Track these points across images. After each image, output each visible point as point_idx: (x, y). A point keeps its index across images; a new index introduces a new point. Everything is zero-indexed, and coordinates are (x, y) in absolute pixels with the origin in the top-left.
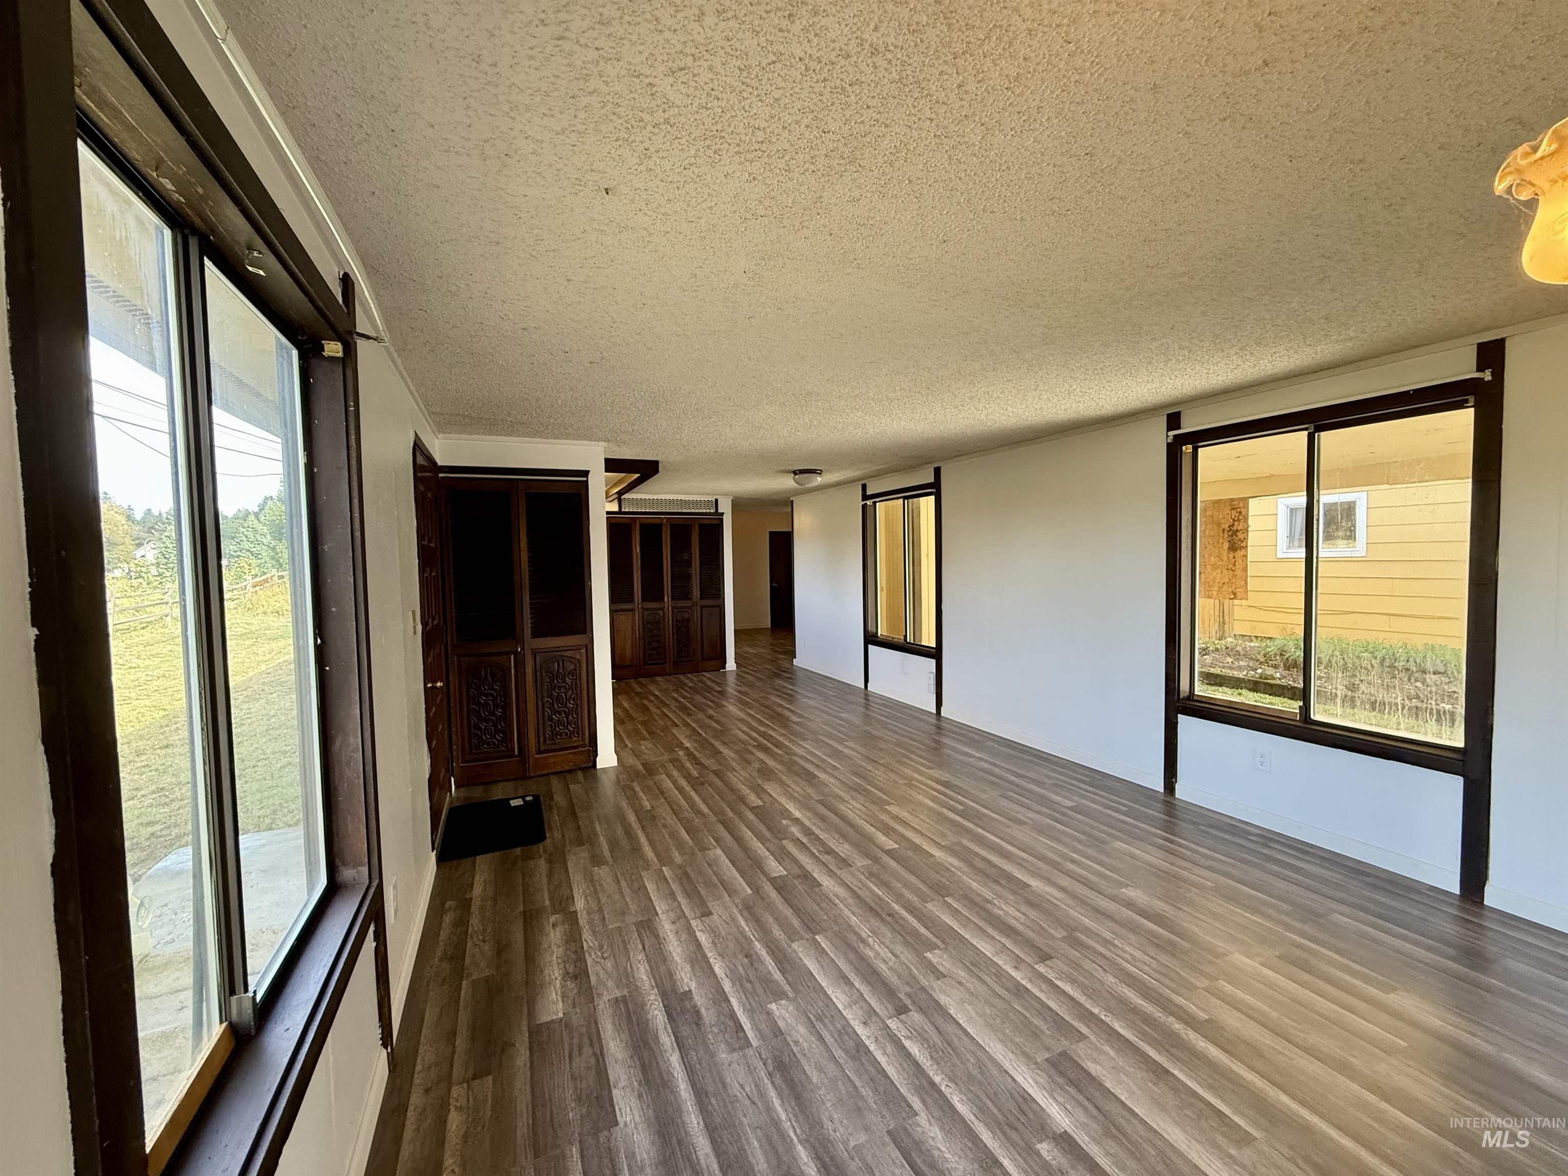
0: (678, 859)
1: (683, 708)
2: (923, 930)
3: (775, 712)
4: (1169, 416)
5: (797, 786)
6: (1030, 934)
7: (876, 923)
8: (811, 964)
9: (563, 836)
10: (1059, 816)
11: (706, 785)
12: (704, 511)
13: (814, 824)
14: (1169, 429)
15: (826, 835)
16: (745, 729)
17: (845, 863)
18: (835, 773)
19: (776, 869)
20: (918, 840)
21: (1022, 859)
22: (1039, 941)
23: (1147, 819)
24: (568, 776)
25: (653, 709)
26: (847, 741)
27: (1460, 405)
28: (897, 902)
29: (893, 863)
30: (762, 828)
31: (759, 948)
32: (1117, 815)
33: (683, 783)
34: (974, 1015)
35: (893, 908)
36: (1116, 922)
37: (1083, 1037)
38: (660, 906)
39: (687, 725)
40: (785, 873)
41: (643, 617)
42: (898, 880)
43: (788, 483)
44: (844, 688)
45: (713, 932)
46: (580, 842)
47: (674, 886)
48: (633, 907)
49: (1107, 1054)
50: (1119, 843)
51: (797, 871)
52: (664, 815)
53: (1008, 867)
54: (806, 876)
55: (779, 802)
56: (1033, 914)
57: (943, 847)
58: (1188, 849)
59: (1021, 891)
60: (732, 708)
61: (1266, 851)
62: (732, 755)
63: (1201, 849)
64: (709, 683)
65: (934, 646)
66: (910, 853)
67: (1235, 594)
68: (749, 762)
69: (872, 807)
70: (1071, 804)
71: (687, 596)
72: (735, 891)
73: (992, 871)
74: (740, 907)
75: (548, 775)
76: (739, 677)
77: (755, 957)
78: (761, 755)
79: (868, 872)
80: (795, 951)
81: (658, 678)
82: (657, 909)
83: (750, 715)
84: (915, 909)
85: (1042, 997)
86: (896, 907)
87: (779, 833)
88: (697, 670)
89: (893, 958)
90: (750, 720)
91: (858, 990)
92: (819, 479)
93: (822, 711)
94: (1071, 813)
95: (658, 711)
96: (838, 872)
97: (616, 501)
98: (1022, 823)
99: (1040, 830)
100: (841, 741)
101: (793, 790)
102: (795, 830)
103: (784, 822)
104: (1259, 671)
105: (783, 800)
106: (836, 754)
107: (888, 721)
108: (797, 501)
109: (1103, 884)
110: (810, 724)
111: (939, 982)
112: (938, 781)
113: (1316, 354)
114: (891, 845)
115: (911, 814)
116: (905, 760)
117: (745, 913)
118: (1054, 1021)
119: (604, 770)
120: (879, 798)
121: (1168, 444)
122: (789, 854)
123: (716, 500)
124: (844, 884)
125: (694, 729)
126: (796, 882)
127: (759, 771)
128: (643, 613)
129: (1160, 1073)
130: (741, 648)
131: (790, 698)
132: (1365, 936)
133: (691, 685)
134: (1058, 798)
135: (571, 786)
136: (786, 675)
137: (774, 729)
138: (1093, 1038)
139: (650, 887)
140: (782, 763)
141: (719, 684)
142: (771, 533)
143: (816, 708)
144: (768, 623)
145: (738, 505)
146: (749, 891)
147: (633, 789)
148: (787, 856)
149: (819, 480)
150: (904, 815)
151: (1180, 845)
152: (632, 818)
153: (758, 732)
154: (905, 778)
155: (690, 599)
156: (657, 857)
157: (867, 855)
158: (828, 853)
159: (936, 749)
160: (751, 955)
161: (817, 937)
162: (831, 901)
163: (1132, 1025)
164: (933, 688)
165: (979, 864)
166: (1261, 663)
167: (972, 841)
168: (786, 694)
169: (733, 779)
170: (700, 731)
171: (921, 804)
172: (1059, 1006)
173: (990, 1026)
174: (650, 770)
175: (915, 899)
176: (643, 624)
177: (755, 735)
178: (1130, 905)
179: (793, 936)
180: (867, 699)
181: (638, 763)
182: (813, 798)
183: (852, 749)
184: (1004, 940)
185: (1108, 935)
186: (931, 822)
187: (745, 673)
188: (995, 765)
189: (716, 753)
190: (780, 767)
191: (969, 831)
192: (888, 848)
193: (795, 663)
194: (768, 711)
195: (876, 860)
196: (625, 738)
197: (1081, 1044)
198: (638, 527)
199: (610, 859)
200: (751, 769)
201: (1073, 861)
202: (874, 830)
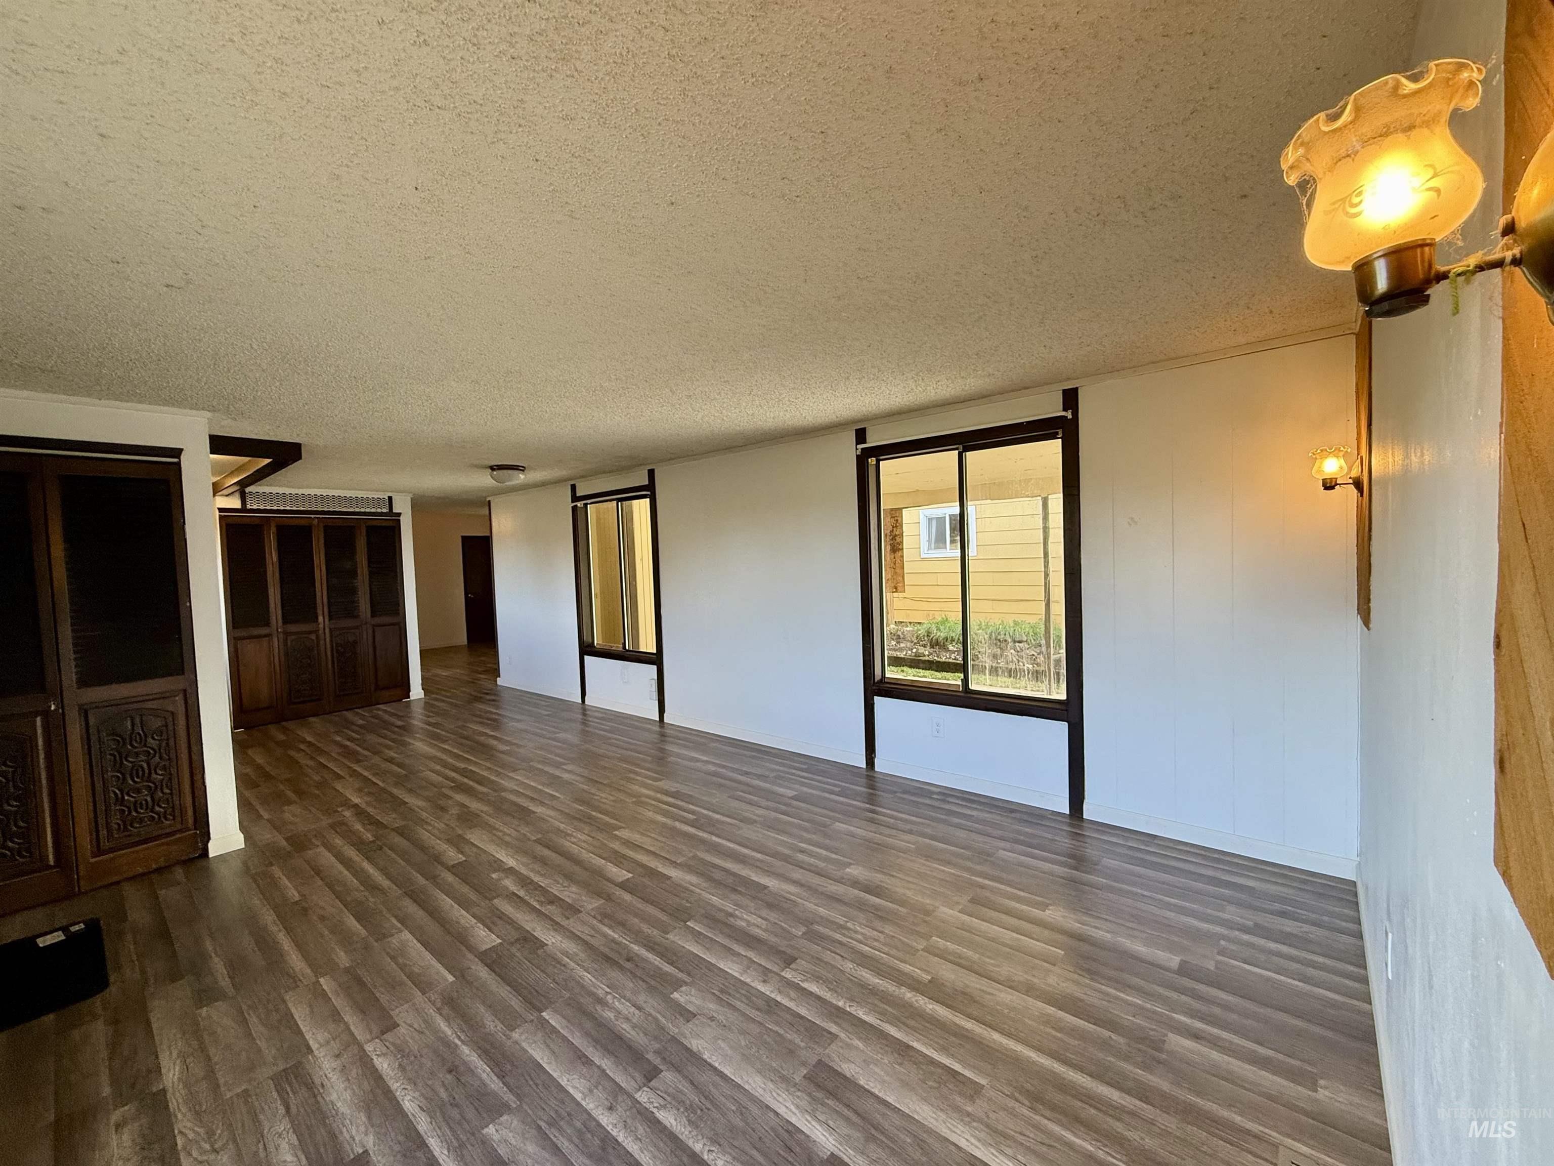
0: (343, 959)
1: (349, 754)
2: (667, 968)
3: (477, 742)
4: (857, 431)
5: (508, 830)
6: (773, 939)
7: (614, 974)
8: (540, 1054)
9: (143, 972)
10: (783, 807)
11: (385, 848)
12: (373, 510)
13: (533, 870)
14: (858, 442)
15: (547, 881)
16: (438, 768)
17: (572, 910)
18: (554, 803)
19: (486, 939)
20: (653, 863)
21: (758, 860)
22: (783, 945)
23: (855, 796)
24: (154, 877)
25: (304, 761)
26: (564, 764)
27: (1053, 437)
28: (636, 942)
29: (627, 897)
30: (465, 889)
31: (467, 1052)
32: (833, 797)
33: (351, 853)
34: (729, 1052)
35: (630, 951)
36: (845, 904)
37: (834, 1037)
38: (315, 1037)
39: (354, 774)
40: (499, 941)
41: (286, 644)
42: (636, 915)
43: (485, 480)
44: (559, 705)
45: (400, 1052)
46: (174, 976)
47: (339, 1002)
48: (269, 1052)
49: (857, 1048)
50: (837, 824)
51: (515, 935)
52: (321, 903)
53: (745, 872)
54: (527, 940)
55: (485, 852)
56: (773, 916)
57: (680, 865)
58: (891, 817)
59: (759, 895)
60: (420, 746)
61: (947, 807)
62: (420, 803)
63: (900, 815)
64: (386, 717)
65: (655, 651)
66: (646, 881)
67: (896, 588)
68: (443, 809)
69: (600, 836)
70: (793, 793)
71: (351, 612)
72: (431, 984)
73: (730, 880)
74: (439, 1005)
75: (118, 883)
76: (428, 705)
77: (462, 1068)
78: (460, 797)
79: (601, 914)
80: (516, 1042)
81: (312, 719)
82: (311, 1043)
83: (445, 751)
84: (655, 943)
85: (791, 1005)
86: (635, 948)
87: (487, 891)
88: (369, 703)
89: (637, 1012)
90: (444, 757)
91: (599, 1067)
92: (522, 476)
93: (534, 734)
94: (795, 803)
95: (311, 763)
96: (564, 923)
97: (237, 495)
98: (752, 822)
99: (771, 826)
100: (558, 766)
101: (505, 834)
102: (509, 884)
103: (494, 876)
104: (914, 650)
105: (492, 849)
106: (554, 781)
107: (610, 735)
108: (495, 502)
109: (831, 869)
110: (522, 751)
111: (690, 1025)
112: (667, 793)
113: (965, 385)
114: (623, 875)
115: (642, 834)
116: (632, 776)
117: (446, 1010)
118: (806, 1030)
119: (221, 858)
120: (607, 824)
121: (857, 456)
122: (502, 916)
123: (390, 498)
124: (574, 937)
125: (366, 779)
126: (514, 950)
127: (459, 818)
128: (286, 640)
129: (903, 1050)
130: (428, 671)
131: (495, 723)
132: (1021, 864)
133: (361, 722)
134: (781, 790)
135: (162, 893)
136: (488, 697)
137: (476, 763)
138: (842, 1035)
139: (300, 1014)
140: (488, 802)
141: (399, 717)
142: (465, 539)
143: (526, 731)
144: (463, 639)
145: (420, 505)
146: (451, 978)
147: (272, 877)
148: (500, 918)
149: (521, 478)
150: (636, 837)
151: (884, 815)
152: (268, 918)
153: (455, 769)
154: (634, 796)
155: (357, 617)
156: (310, 966)
157: (598, 893)
158: (551, 903)
159: (662, 759)
160: (457, 1067)
161: (544, 1014)
162: (559, 963)
163: (874, 1009)
164: (655, 695)
165: (718, 875)
166: (915, 644)
167: (707, 851)
168: (488, 719)
169: (424, 835)
170: (375, 780)
171: (653, 822)
172: (808, 1010)
173: (746, 1058)
174: (299, 843)
175: (655, 932)
176: (287, 654)
177: (454, 774)
178: (855, 883)
179: (511, 1021)
180: (584, 715)
181: (280, 837)
182: (529, 839)
183: (570, 773)
184: (751, 954)
185: (841, 920)
186: (664, 840)
187: (436, 699)
188: (724, 767)
189: (398, 804)
190: (485, 808)
191: (703, 841)
192: (620, 880)
193: (499, 683)
194: (469, 743)
195: (609, 898)
196: (258, 807)
197: (833, 1046)
198: (273, 529)
199: (231, 991)
200: (447, 817)
201: (802, 851)
202: (603, 861)
